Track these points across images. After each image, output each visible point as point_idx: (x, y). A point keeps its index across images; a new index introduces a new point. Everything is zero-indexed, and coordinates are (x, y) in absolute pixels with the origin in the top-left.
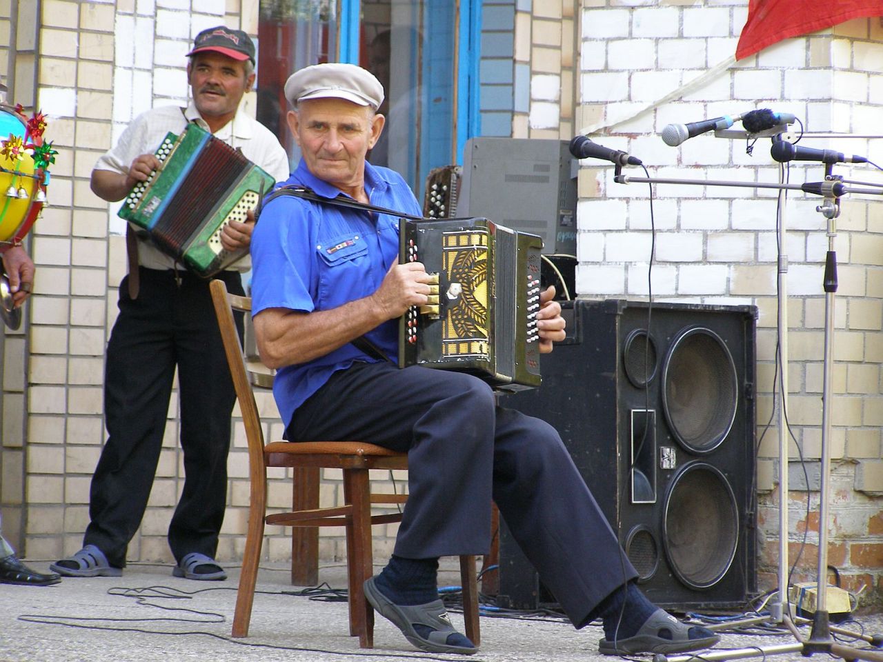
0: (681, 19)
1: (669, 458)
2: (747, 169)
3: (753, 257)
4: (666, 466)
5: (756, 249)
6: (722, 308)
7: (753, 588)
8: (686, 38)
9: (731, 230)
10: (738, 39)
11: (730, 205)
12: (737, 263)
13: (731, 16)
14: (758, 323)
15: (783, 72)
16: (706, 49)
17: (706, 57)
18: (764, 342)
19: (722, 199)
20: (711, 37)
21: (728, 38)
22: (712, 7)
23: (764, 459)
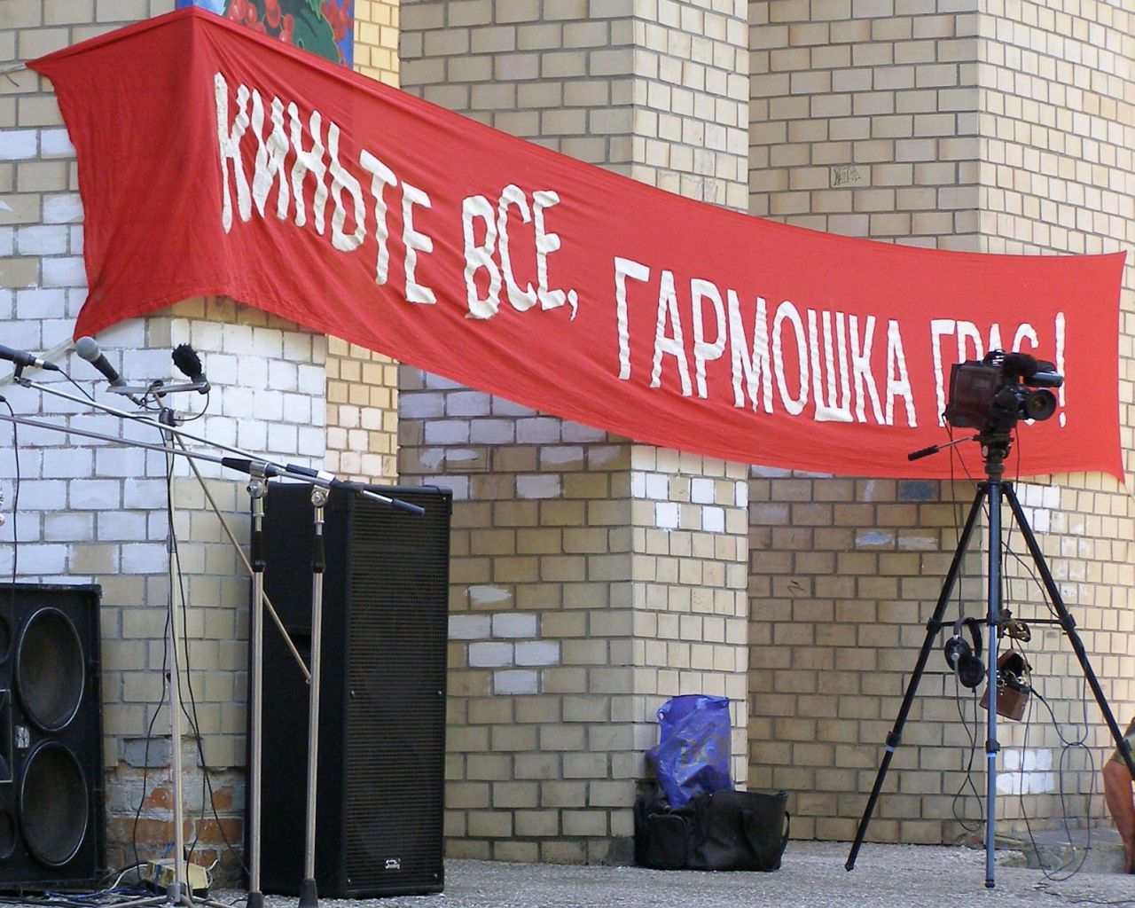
0: (15, 301)
1: (23, 737)
2: (84, 449)
3: (92, 536)
4: (20, 745)
5: (96, 528)
6: (69, 588)
7: (102, 865)
8: (20, 320)
9: (69, 509)
10: (75, 321)
11: (68, 486)
12: (75, 543)
13: (67, 297)
14: (102, 602)
15: (122, 352)
16: (41, 331)
17: (41, 338)
18: (107, 619)
19: (59, 479)
20: (47, 319)
21: (63, 320)
22: (47, 288)
23: (108, 736)
